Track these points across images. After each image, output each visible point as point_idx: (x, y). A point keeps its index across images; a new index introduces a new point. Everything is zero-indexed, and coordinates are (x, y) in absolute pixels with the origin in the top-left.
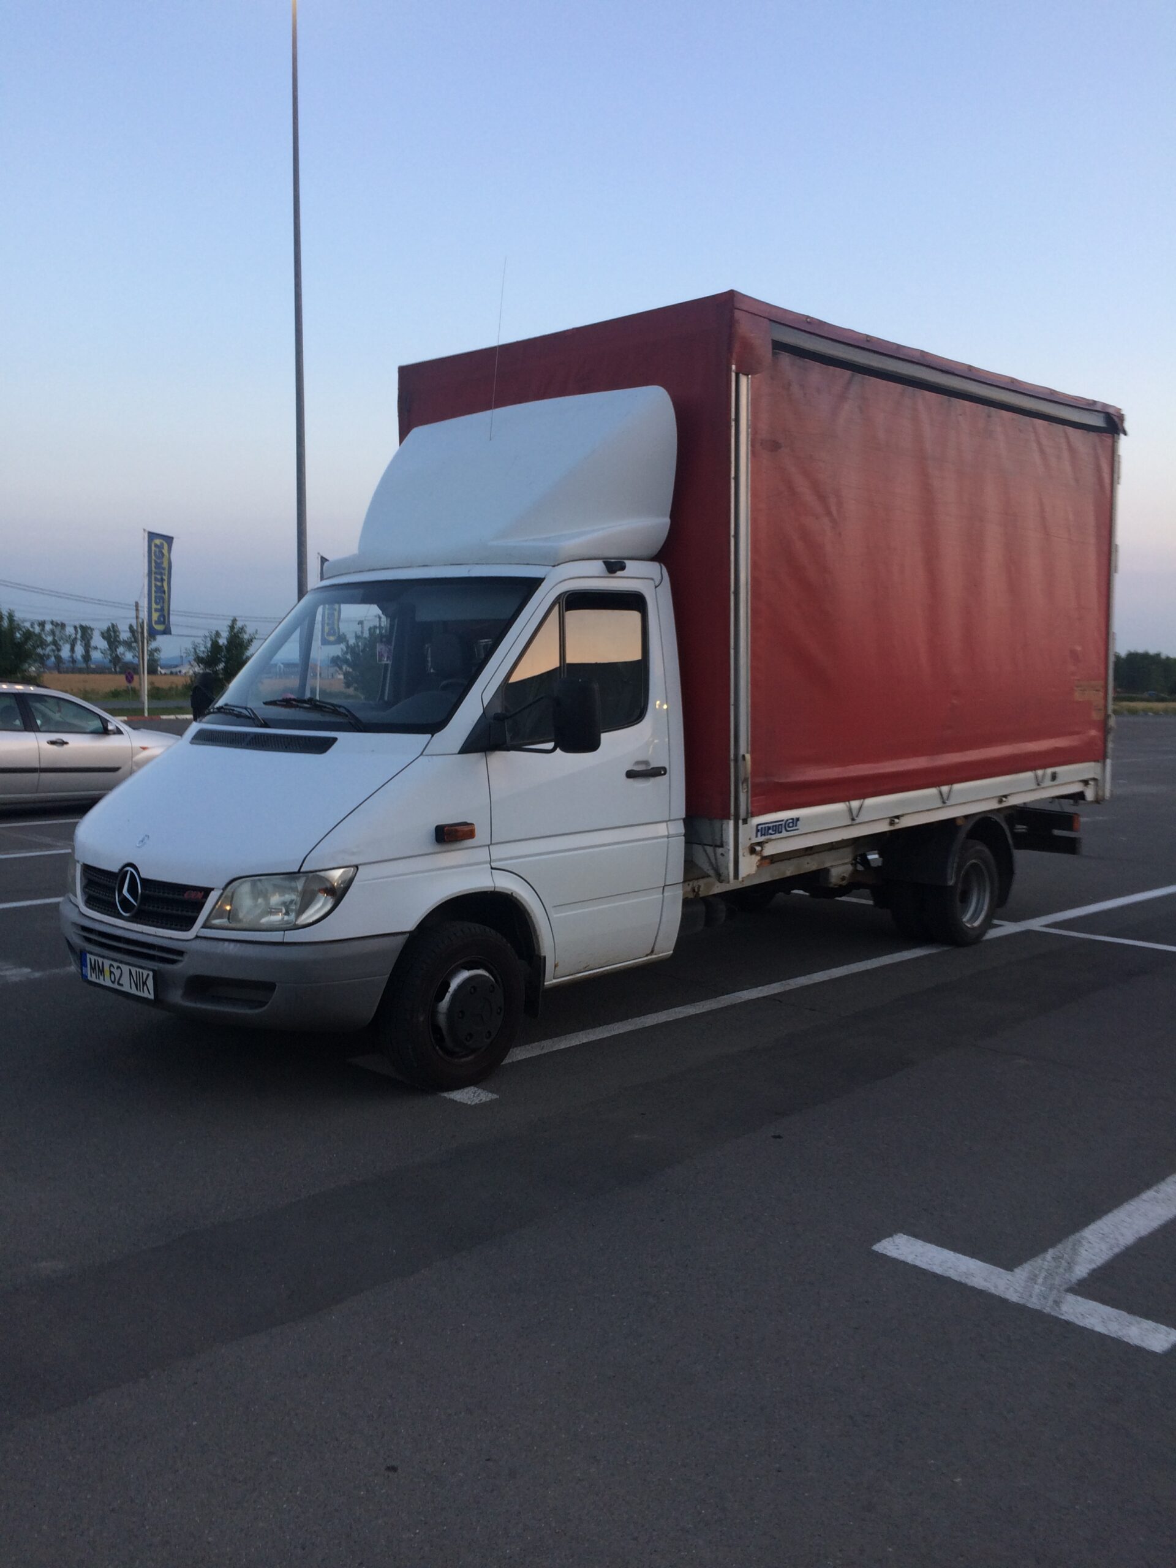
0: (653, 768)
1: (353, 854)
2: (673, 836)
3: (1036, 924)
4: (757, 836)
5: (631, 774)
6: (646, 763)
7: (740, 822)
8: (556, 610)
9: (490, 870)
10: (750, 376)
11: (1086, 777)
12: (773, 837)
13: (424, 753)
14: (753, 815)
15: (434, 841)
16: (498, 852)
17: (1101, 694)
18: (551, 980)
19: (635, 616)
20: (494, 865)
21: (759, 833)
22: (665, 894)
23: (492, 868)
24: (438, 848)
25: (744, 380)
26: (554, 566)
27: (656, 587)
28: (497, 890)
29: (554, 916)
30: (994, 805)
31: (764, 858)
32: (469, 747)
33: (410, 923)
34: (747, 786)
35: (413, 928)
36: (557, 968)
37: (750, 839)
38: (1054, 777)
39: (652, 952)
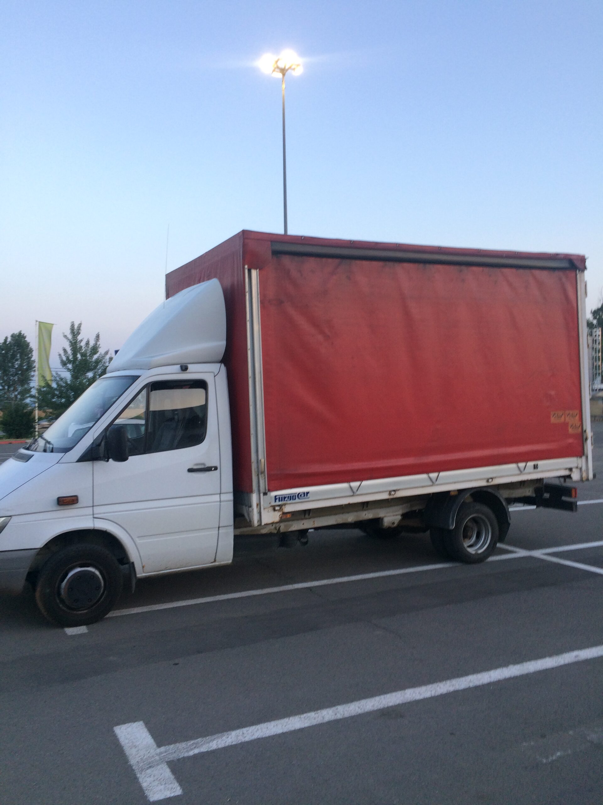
0: (207, 467)
1: (8, 510)
2: (224, 501)
3: (538, 554)
4: (275, 501)
5: (190, 470)
6: (204, 464)
7: (262, 495)
8: (144, 392)
9: (92, 519)
10: (258, 270)
11: (569, 466)
12: (289, 502)
13: (59, 462)
14: (270, 490)
15: (56, 504)
16: (97, 510)
17: (577, 418)
18: (142, 574)
19: (201, 391)
20: (95, 516)
21: (277, 500)
22: (220, 531)
23: (94, 518)
24: (59, 508)
25: (254, 273)
26: (149, 369)
27: (215, 376)
28: (95, 528)
29: (138, 541)
30: (483, 483)
31: (284, 513)
32: (82, 459)
33: (40, 543)
34: (265, 476)
35: (42, 547)
36: (144, 568)
37: (270, 503)
38: (535, 467)
39: (215, 561)
